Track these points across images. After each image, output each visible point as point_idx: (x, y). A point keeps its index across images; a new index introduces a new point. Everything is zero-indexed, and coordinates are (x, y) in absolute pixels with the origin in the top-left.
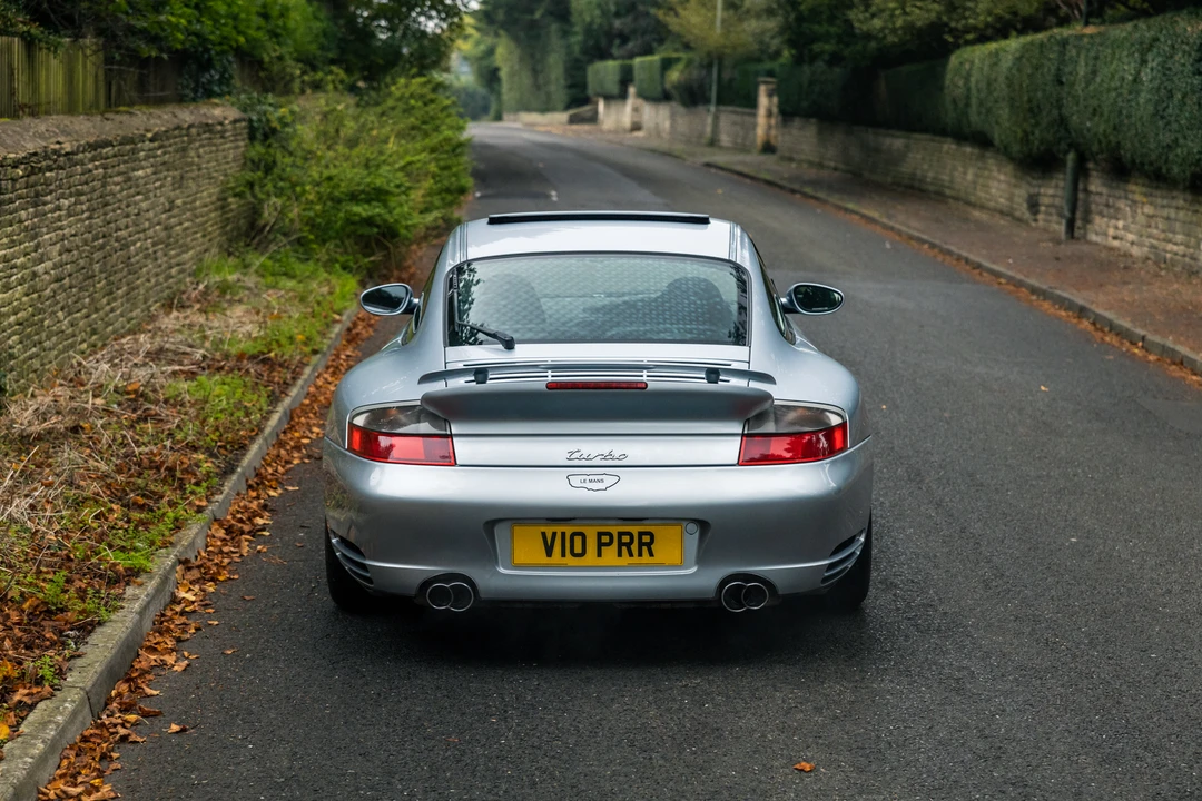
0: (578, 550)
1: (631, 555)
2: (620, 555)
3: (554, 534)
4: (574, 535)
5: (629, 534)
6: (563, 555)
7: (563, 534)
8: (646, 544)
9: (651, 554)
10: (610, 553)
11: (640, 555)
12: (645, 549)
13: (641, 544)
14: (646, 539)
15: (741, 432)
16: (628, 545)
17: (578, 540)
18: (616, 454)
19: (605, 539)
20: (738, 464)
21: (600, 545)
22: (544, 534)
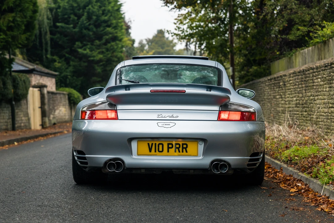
0: (161, 150)
1: (179, 152)
2: (175, 152)
3: (152, 144)
4: (159, 144)
5: (179, 144)
6: (155, 152)
7: (155, 144)
8: (185, 148)
9: (187, 152)
10: (172, 151)
11: (183, 152)
12: (184, 150)
13: (183, 148)
14: (185, 146)
15: (219, 110)
16: (178, 148)
17: (161, 146)
18: (175, 115)
19: (170, 146)
20: (217, 120)
21: (168, 148)
22: (149, 144)
